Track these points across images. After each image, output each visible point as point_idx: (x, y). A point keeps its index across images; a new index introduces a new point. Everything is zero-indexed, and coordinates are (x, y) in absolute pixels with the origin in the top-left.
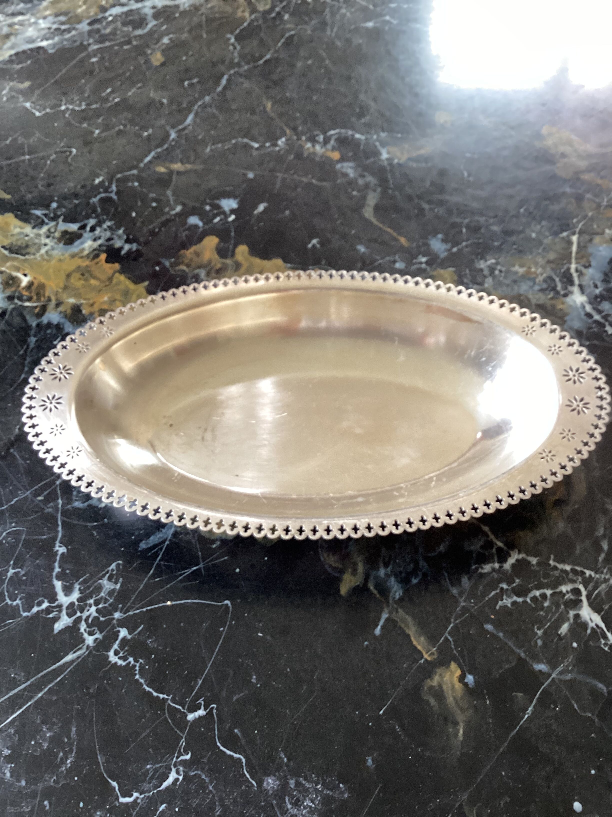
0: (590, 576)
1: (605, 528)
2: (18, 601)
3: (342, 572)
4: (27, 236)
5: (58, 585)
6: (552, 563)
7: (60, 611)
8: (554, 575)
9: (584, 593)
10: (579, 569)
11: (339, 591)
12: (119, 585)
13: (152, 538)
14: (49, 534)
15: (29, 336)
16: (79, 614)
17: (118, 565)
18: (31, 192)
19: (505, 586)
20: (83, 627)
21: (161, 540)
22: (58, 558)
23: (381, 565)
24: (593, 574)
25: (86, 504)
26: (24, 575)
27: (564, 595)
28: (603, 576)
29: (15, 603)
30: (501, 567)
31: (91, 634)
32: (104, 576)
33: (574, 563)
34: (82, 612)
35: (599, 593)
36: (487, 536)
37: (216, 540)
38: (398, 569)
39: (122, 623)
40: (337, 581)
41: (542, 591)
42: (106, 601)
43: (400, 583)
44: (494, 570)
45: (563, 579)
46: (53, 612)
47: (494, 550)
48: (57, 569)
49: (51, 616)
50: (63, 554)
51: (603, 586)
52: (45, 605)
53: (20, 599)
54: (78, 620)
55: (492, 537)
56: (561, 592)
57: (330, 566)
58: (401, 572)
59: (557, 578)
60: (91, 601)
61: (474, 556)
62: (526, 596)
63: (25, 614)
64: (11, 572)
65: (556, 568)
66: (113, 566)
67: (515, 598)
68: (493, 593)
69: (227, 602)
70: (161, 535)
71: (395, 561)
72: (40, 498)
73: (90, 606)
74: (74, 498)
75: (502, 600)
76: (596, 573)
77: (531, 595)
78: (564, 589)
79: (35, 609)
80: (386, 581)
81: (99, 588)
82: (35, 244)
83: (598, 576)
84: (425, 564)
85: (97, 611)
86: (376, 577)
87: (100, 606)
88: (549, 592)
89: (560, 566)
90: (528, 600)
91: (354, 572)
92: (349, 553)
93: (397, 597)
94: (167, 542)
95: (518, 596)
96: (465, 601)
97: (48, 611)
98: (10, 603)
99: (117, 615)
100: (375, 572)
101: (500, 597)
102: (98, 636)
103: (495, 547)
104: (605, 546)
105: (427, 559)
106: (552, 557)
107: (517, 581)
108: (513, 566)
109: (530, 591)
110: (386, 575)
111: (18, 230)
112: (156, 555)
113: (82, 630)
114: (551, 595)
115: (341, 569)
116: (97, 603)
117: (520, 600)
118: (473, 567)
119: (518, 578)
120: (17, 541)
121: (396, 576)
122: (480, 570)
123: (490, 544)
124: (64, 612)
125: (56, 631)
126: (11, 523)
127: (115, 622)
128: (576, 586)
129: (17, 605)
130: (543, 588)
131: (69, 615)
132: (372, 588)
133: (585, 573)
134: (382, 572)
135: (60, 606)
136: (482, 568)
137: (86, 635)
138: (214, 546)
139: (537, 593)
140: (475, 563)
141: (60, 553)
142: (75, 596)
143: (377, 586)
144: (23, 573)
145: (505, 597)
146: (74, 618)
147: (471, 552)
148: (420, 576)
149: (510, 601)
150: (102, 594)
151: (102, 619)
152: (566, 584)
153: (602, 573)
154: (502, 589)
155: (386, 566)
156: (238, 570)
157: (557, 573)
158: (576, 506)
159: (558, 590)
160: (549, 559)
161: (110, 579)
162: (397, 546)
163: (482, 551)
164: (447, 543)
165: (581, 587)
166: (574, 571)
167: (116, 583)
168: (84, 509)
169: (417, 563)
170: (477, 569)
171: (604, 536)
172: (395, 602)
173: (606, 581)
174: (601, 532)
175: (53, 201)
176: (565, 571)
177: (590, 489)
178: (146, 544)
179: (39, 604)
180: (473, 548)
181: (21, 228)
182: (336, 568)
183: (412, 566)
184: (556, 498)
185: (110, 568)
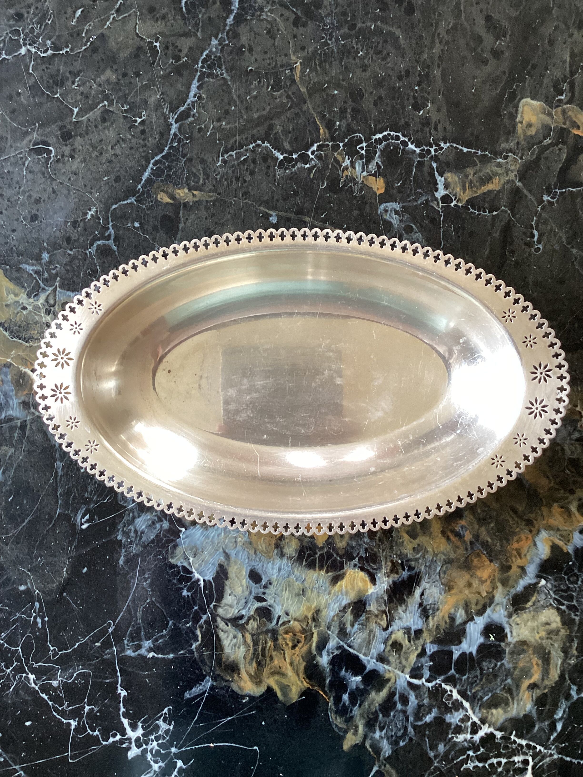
0: (540, 750)
1: (564, 711)
2: (96, 733)
3: (346, 732)
4: (25, 308)
5: (125, 722)
6: (513, 737)
7: (130, 743)
8: (512, 748)
9: (531, 763)
10: (532, 744)
11: (342, 747)
12: (172, 726)
13: (194, 689)
14: (111, 678)
15: (55, 461)
16: (144, 746)
17: (169, 710)
18: (14, 231)
19: (471, 753)
20: (149, 756)
21: (201, 691)
22: (122, 699)
23: (377, 728)
24: (542, 749)
25: (137, 653)
26: (97, 712)
27: (516, 764)
28: (550, 751)
29: (95, 734)
30: (472, 738)
31: (156, 762)
32: (160, 717)
33: (530, 740)
34: (147, 745)
35: (543, 764)
36: (467, 711)
37: (246, 696)
38: (390, 733)
39: (178, 756)
40: (342, 738)
41: (499, 759)
42: (164, 738)
43: (391, 744)
44: (465, 740)
45: (518, 752)
46: (125, 743)
47: (469, 723)
48: (122, 710)
49: (124, 746)
50: (125, 696)
51: (548, 759)
52: (118, 737)
53: (99, 731)
54: (145, 751)
55: (470, 712)
56: (513, 761)
57: (337, 726)
58: (392, 736)
59: (513, 750)
60: (153, 737)
61: (453, 727)
62: (486, 762)
63: (104, 743)
64: (87, 708)
65: (515, 742)
66: (166, 710)
67: (477, 763)
68: (461, 758)
69: (256, 748)
70: (201, 687)
71: (388, 727)
72: (98, 644)
73: (153, 741)
74: (126, 647)
75: (467, 764)
76: (545, 749)
77: (489, 762)
78: (516, 759)
79: (111, 740)
80: (379, 742)
81: (157, 727)
82: (36, 323)
83: (546, 751)
84: (412, 731)
85: (158, 745)
86: (372, 738)
87: (160, 742)
88: (504, 761)
89: (519, 741)
90: (487, 766)
91: (356, 733)
92: (352, 717)
93: (387, 755)
94: (206, 694)
95: (480, 762)
96: (438, 763)
97: (121, 742)
98: (91, 733)
99: (173, 750)
100: (371, 734)
101: (465, 761)
102: (161, 764)
103: (471, 721)
104: (559, 727)
105: (415, 727)
106: (514, 732)
107: (482, 750)
108: (482, 739)
109: (489, 759)
110: (381, 737)
111: (11, 298)
112: (198, 704)
113: (149, 759)
114: (506, 763)
115: (345, 730)
116: (157, 739)
117: (481, 765)
118: (450, 736)
119: (483, 747)
120: (87, 682)
121: (388, 739)
122: (455, 739)
123: (466, 718)
124: (133, 743)
125: (130, 758)
126: (78, 666)
127: (172, 754)
128: (527, 757)
129: (97, 735)
130: (500, 757)
131: (138, 746)
132: (368, 746)
133: (536, 748)
134: (377, 734)
135: (129, 739)
136: (457, 737)
137: (152, 763)
138: (244, 701)
139: (495, 761)
140: (452, 733)
141: (122, 695)
142: (140, 732)
143: (371, 746)
144: (96, 709)
145: (469, 762)
146: (141, 749)
147: (450, 724)
148: (407, 740)
149: (473, 765)
150: (160, 732)
151: (162, 752)
152: (519, 755)
153: (550, 749)
154: (469, 755)
155: (381, 729)
156: (263, 723)
157: (514, 746)
158: (546, 691)
159: (511, 760)
160: (511, 734)
161: (164, 721)
162: (392, 714)
163: (459, 724)
164: (433, 714)
165: (530, 759)
166: (528, 746)
167: (170, 725)
168: (136, 658)
169: (406, 729)
170: (453, 738)
171: (560, 719)
172: (385, 759)
173: (551, 755)
174: (559, 714)
175: (42, 249)
176: (521, 746)
177: (562, 676)
178: (190, 694)
179: (114, 736)
180: (452, 720)
181: (16, 295)
182: (342, 728)
183: (402, 731)
184: (532, 681)
185: (164, 712)
